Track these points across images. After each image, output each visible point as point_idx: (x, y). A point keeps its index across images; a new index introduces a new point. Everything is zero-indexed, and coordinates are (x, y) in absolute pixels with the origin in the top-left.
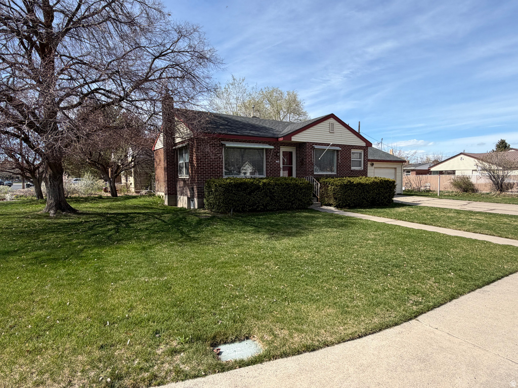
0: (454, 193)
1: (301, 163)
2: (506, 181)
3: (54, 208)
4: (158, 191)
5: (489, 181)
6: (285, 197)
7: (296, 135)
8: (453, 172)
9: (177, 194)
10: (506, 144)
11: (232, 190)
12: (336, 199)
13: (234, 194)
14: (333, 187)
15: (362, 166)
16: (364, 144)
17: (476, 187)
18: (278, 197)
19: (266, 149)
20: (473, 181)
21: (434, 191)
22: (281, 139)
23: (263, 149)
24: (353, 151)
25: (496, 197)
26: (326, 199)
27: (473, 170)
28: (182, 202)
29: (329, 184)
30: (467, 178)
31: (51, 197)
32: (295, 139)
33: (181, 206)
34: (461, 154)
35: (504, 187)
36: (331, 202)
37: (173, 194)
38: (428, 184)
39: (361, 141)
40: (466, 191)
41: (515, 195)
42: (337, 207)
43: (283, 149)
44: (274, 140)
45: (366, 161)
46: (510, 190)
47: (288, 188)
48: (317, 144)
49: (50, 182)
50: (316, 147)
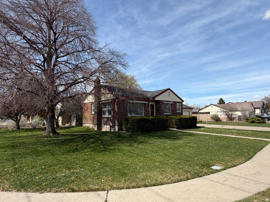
0: (213, 122)
1: (158, 110)
2: (232, 116)
3: (52, 132)
4: (85, 123)
5: (226, 116)
6: (159, 125)
7: (157, 97)
8: (209, 113)
9: (101, 125)
10: (223, 100)
11: (140, 122)
12: (176, 125)
13: (141, 123)
14: (175, 120)
15: (181, 111)
16: (181, 101)
17: (221, 119)
18: (156, 124)
19: (144, 103)
20: (219, 116)
21: (203, 121)
22: (150, 99)
23: (143, 103)
24: (177, 104)
25: (230, 123)
26: (172, 125)
27: (217, 112)
28: (106, 128)
29: (173, 118)
30: (217, 115)
31: (49, 127)
32: (157, 99)
33: (105, 130)
34: (211, 105)
35: (232, 119)
36: (174, 126)
37: (99, 125)
38: (200, 118)
39: (180, 100)
40: (218, 121)
41: (237, 122)
42: (177, 128)
43: (150, 103)
44: (147, 99)
45: (182, 108)
46: (234, 120)
47: (160, 120)
48: (164, 101)
49: (50, 120)
50: (164, 102)
